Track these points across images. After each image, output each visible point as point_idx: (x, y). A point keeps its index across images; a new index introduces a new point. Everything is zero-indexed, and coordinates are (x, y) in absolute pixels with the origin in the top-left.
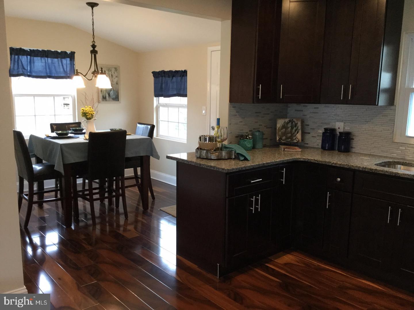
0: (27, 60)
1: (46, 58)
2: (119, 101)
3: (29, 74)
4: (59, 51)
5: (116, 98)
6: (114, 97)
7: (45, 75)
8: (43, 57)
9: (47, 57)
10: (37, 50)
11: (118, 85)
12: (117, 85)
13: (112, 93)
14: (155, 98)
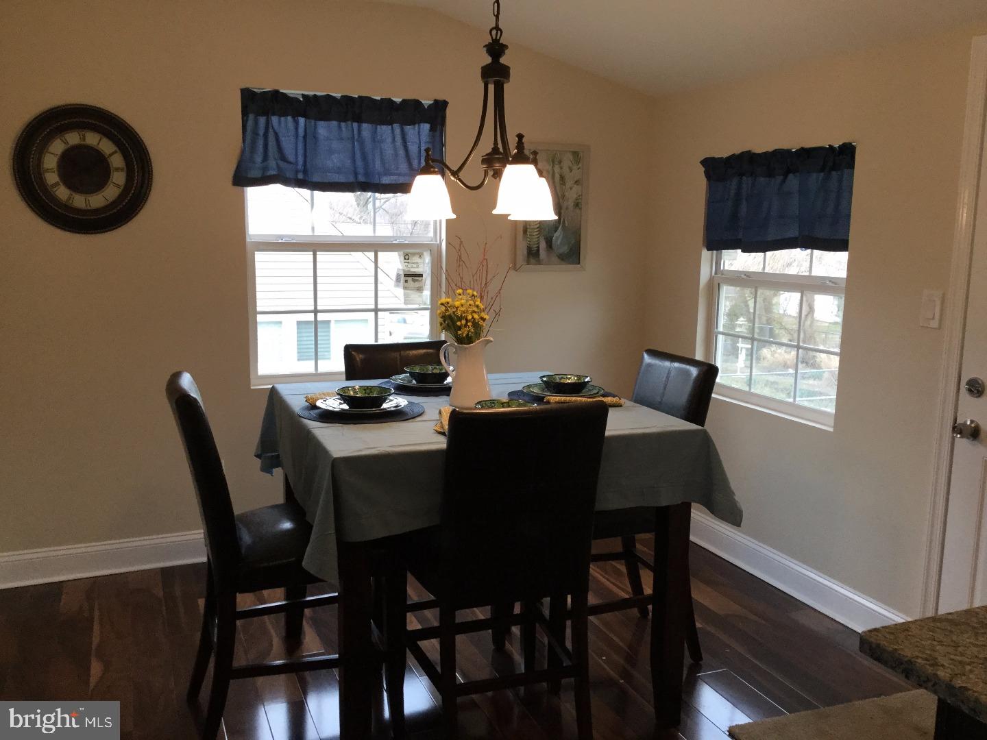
0: (297, 129)
1: (355, 125)
2: (579, 263)
3: (300, 176)
4: (398, 100)
5: (573, 255)
6: (565, 249)
7: (351, 179)
8: (345, 121)
9: (359, 120)
10: (328, 96)
11: (581, 209)
12: (578, 211)
13: (557, 238)
14: (706, 254)
